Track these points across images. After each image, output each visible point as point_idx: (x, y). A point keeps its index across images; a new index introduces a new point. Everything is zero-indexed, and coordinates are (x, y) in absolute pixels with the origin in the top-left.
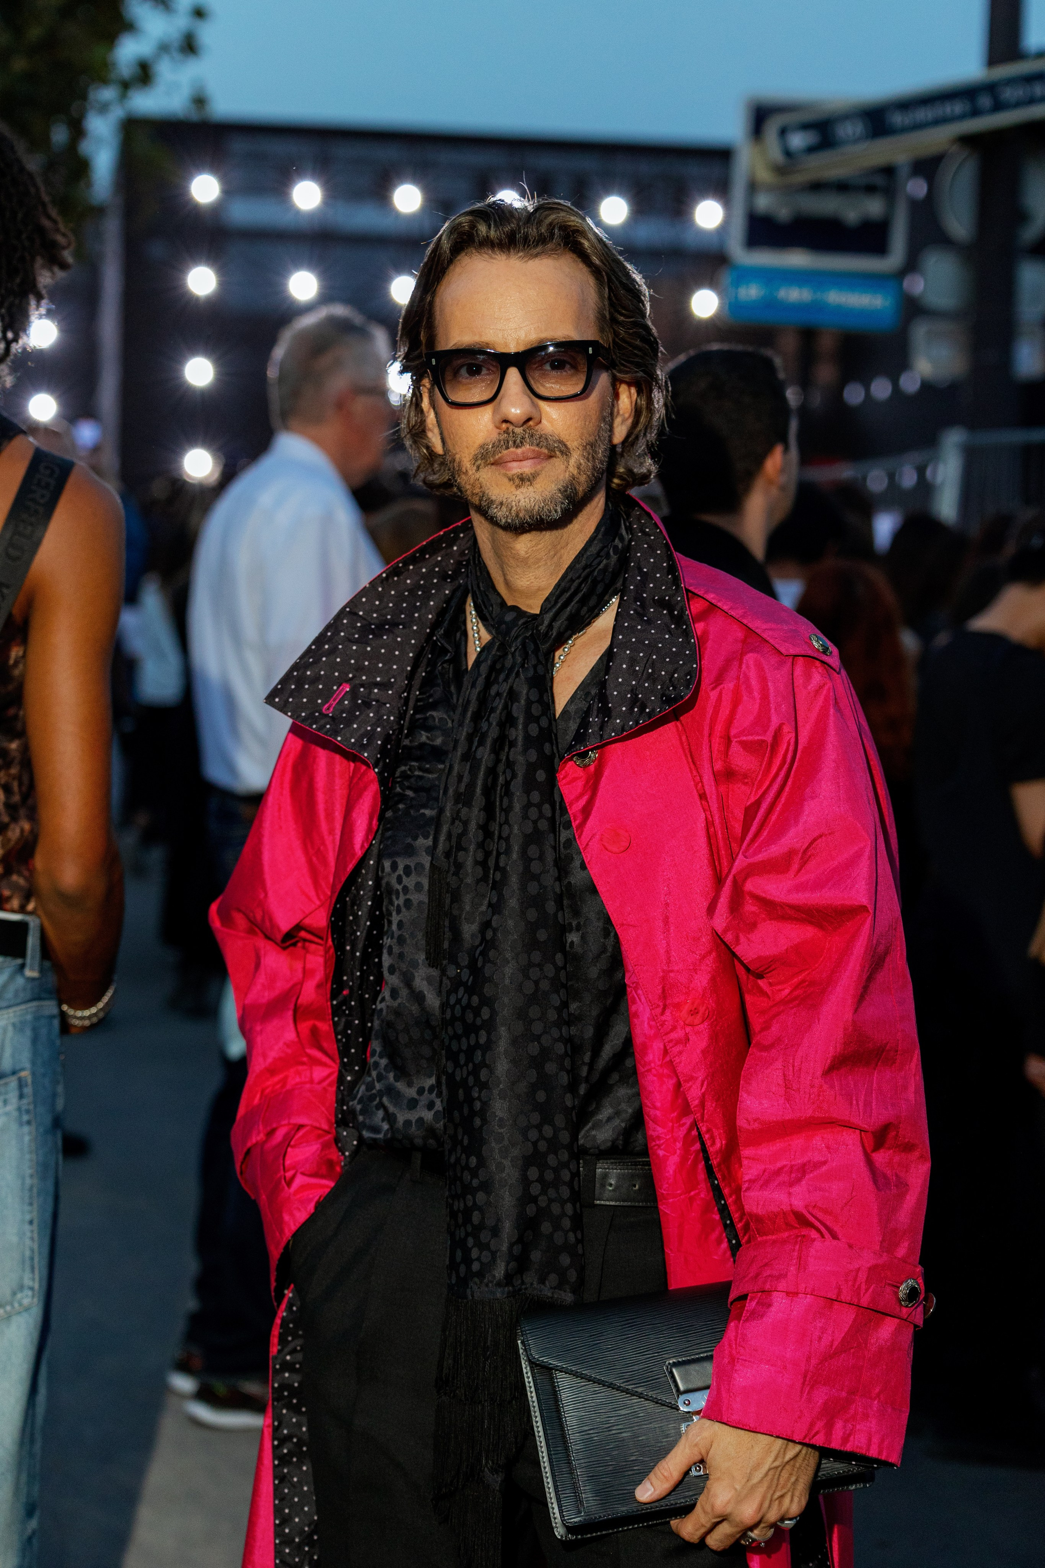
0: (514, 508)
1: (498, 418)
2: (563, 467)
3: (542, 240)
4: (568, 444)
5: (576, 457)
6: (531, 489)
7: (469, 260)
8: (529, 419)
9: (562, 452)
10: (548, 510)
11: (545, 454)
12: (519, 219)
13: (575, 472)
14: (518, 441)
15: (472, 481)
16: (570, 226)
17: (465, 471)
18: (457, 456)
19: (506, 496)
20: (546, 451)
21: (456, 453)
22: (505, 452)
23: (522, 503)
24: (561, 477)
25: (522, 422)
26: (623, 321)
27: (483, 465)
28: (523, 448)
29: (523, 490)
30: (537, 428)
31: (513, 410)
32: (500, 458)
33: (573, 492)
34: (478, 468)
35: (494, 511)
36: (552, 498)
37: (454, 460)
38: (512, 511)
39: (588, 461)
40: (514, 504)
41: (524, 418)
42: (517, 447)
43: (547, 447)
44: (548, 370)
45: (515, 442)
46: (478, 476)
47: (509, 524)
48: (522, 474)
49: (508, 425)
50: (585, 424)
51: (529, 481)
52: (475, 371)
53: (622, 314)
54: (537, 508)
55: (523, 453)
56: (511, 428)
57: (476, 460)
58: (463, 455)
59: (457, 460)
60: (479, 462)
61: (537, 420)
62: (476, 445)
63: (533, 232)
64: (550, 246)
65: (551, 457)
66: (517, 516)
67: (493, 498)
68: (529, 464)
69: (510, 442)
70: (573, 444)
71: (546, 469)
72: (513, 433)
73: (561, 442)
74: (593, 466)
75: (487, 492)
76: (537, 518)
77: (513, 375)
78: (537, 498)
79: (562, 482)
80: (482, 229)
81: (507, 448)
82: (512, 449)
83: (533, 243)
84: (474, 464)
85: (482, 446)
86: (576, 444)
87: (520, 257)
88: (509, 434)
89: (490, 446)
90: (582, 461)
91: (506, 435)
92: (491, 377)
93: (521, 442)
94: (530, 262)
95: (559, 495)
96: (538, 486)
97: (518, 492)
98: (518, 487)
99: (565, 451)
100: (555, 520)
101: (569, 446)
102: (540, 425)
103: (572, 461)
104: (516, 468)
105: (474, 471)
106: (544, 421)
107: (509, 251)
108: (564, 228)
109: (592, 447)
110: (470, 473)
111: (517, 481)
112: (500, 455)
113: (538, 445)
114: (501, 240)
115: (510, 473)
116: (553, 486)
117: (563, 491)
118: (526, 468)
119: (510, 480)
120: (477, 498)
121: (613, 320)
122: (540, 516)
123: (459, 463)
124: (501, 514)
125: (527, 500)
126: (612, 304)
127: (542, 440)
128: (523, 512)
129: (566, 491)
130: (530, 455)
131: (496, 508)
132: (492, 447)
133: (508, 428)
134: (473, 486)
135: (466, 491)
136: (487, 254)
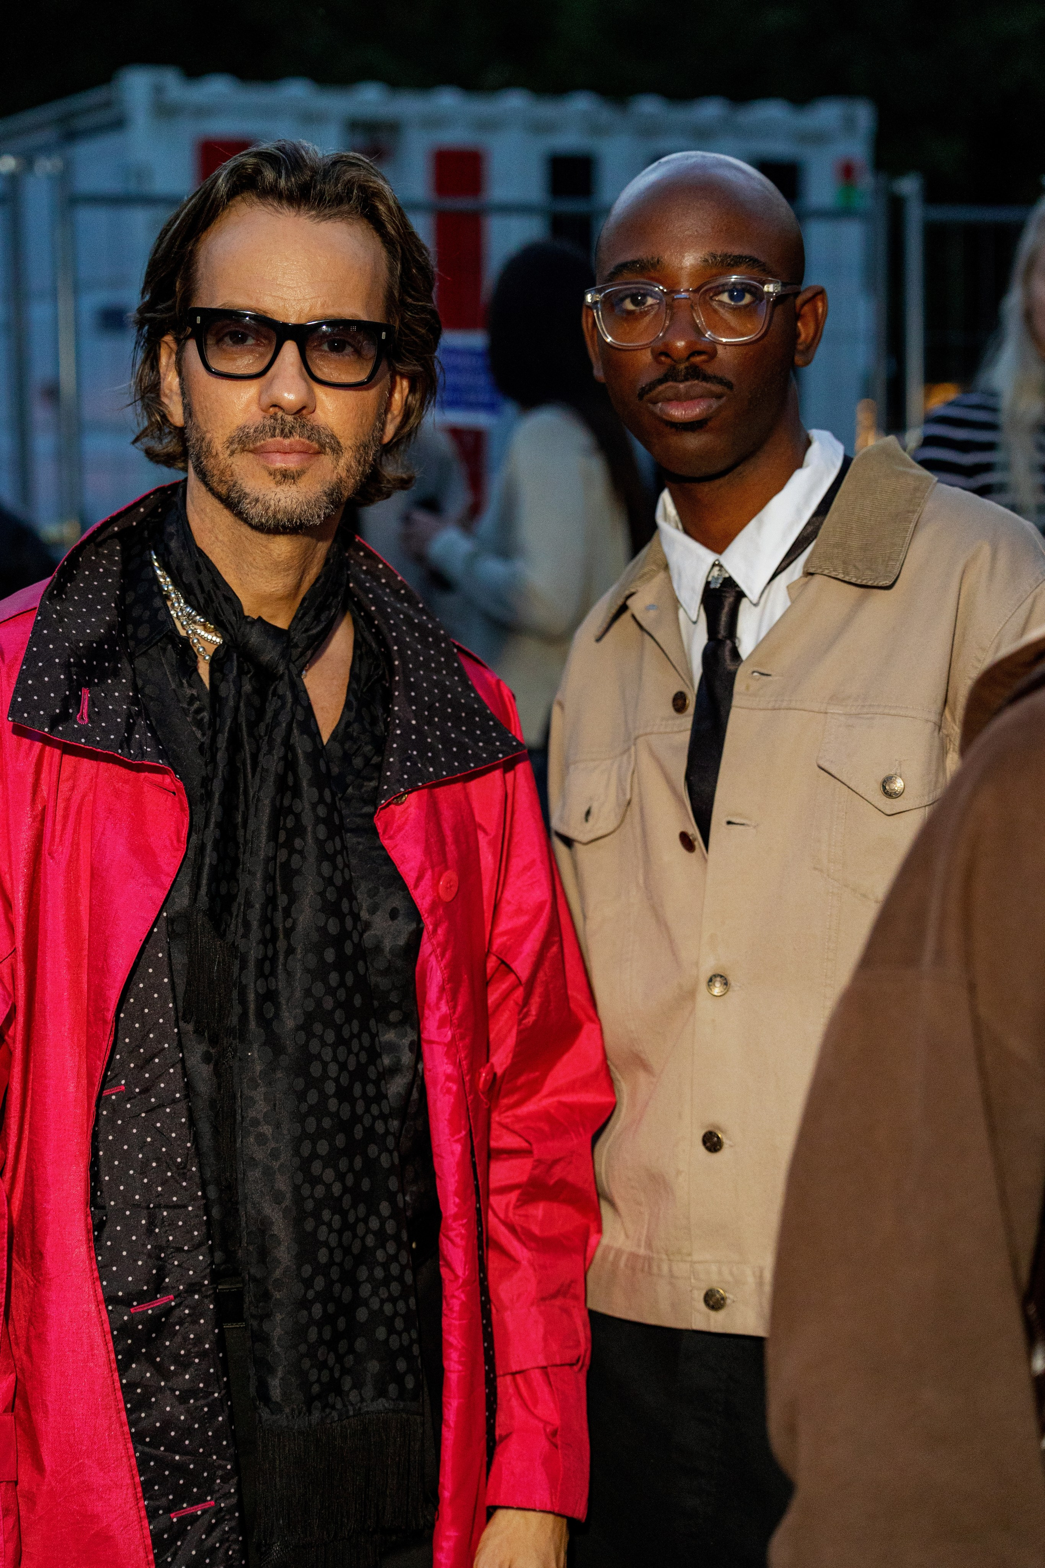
0: (272, 508)
1: (266, 400)
2: (331, 466)
3: (339, 200)
4: (342, 441)
5: (347, 458)
6: (294, 488)
7: (249, 210)
8: (304, 408)
9: (333, 450)
10: (310, 514)
11: (315, 448)
12: (314, 171)
13: (344, 474)
14: (287, 430)
15: (221, 467)
16: (370, 187)
17: (214, 453)
18: (209, 436)
19: (263, 492)
20: (317, 446)
21: (207, 432)
22: (270, 440)
23: (282, 504)
24: (328, 478)
25: (295, 411)
26: (411, 304)
27: (239, 450)
28: (292, 439)
29: (286, 488)
30: (309, 417)
31: (286, 395)
32: (262, 446)
33: (338, 496)
34: (233, 453)
35: (245, 505)
36: (317, 500)
37: (203, 439)
38: (270, 511)
39: (359, 465)
40: (272, 502)
41: (299, 407)
42: (286, 436)
43: (318, 442)
44: (326, 352)
45: (282, 431)
46: (230, 462)
47: (262, 524)
48: (286, 470)
49: (277, 409)
50: (361, 422)
51: (293, 478)
52: (239, 339)
53: (411, 296)
54: (298, 511)
55: (290, 445)
56: (280, 414)
57: (231, 443)
58: (215, 434)
59: (207, 440)
60: (235, 446)
61: (311, 409)
62: (234, 426)
63: (329, 189)
64: (345, 207)
65: (319, 453)
66: (274, 516)
67: (247, 490)
68: (295, 459)
69: (277, 430)
70: (347, 441)
71: (313, 467)
72: (282, 420)
73: (333, 437)
74: (363, 471)
75: (240, 482)
76: (296, 522)
77: (290, 350)
78: (300, 500)
79: (328, 483)
80: (269, 175)
81: (273, 436)
82: (279, 438)
83: (328, 202)
84: (228, 447)
85: (242, 429)
86: (349, 443)
87: (312, 216)
88: (276, 420)
89: (252, 430)
90: (353, 464)
91: (272, 421)
92: (261, 349)
93: (291, 433)
94: (323, 223)
95: (325, 498)
96: (302, 485)
97: (278, 490)
98: (278, 483)
99: (337, 449)
100: (315, 525)
101: (342, 444)
102: (312, 415)
103: (342, 462)
104: (280, 462)
105: (226, 456)
106: (318, 411)
107: (299, 208)
108: (363, 188)
109: (365, 449)
110: (221, 457)
111: (279, 477)
112: (262, 442)
113: (309, 438)
114: (290, 191)
115: (272, 467)
116: (319, 486)
117: (329, 495)
118: (291, 463)
119: (271, 474)
120: (225, 487)
121: (402, 302)
122: (300, 520)
123: (210, 442)
124: (255, 512)
125: (288, 499)
126: (402, 284)
127: (314, 432)
128: (281, 513)
129: (332, 494)
130: (298, 448)
131: (250, 503)
132: (255, 432)
133: (276, 414)
134: (222, 473)
135: (213, 476)
136: (273, 206)
